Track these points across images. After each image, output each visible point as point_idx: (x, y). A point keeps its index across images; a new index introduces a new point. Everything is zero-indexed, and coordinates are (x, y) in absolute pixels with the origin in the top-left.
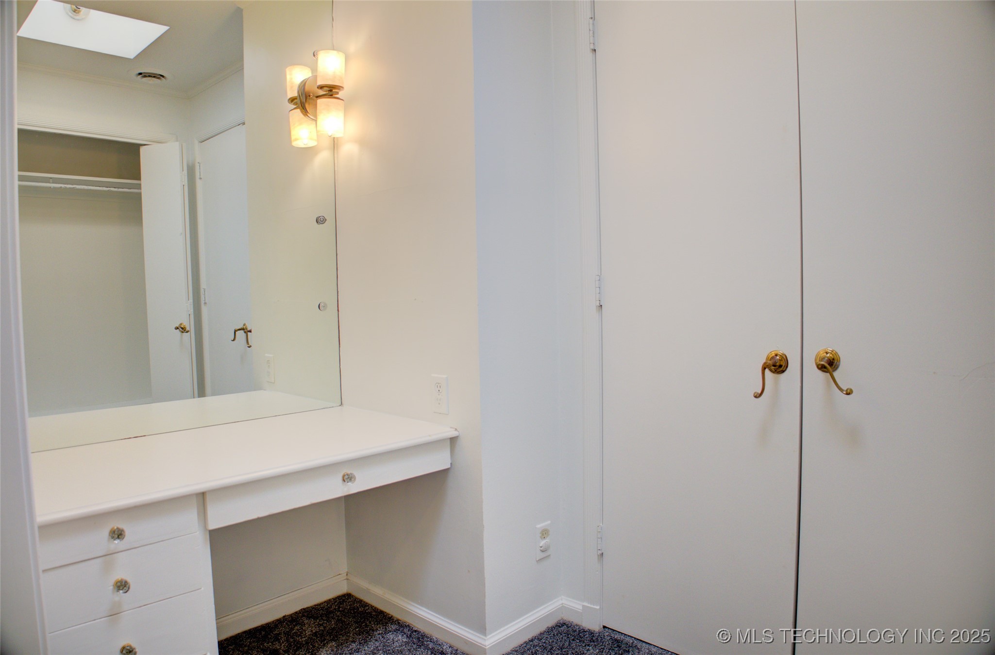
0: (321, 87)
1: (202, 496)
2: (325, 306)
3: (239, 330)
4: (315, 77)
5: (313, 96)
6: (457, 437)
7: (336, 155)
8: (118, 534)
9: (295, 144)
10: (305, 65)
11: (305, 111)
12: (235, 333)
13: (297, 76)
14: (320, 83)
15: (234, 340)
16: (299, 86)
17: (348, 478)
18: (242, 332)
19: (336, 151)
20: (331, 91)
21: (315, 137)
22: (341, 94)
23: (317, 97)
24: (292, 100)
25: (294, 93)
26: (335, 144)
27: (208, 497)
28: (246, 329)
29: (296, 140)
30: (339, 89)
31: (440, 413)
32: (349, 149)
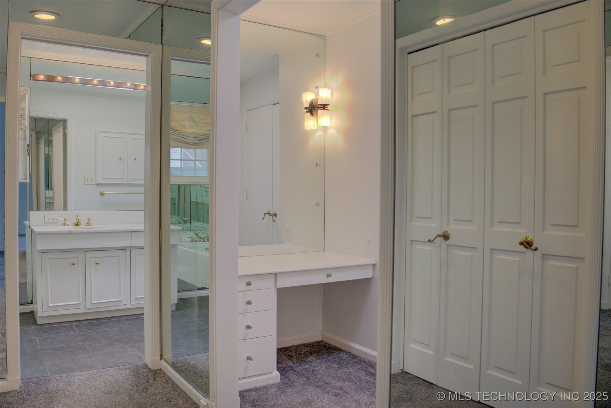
0: (320, 105)
1: (276, 274)
2: (319, 204)
3: (267, 214)
4: (317, 99)
5: (316, 108)
6: (376, 264)
7: (325, 133)
8: (249, 284)
9: (306, 128)
10: (313, 92)
11: (312, 114)
12: (264, 215)
13: (308, 97)
14: (319, 103)
15: (263, 219)
16: (310, 103)
17: (329, 276)
18: (268, 215)
19: (325, 132)
20: (324, 107)
21: (316, 126)
22: (329, 107)
23: (318, 108)
24: (306, 108)
25: (308, 106)
26: (325, 129)
27: (278, 275)
28: (270, 213)
29: (308, 127)
30: (328, 106)
31: (369, 254)
32: (332, 132)
